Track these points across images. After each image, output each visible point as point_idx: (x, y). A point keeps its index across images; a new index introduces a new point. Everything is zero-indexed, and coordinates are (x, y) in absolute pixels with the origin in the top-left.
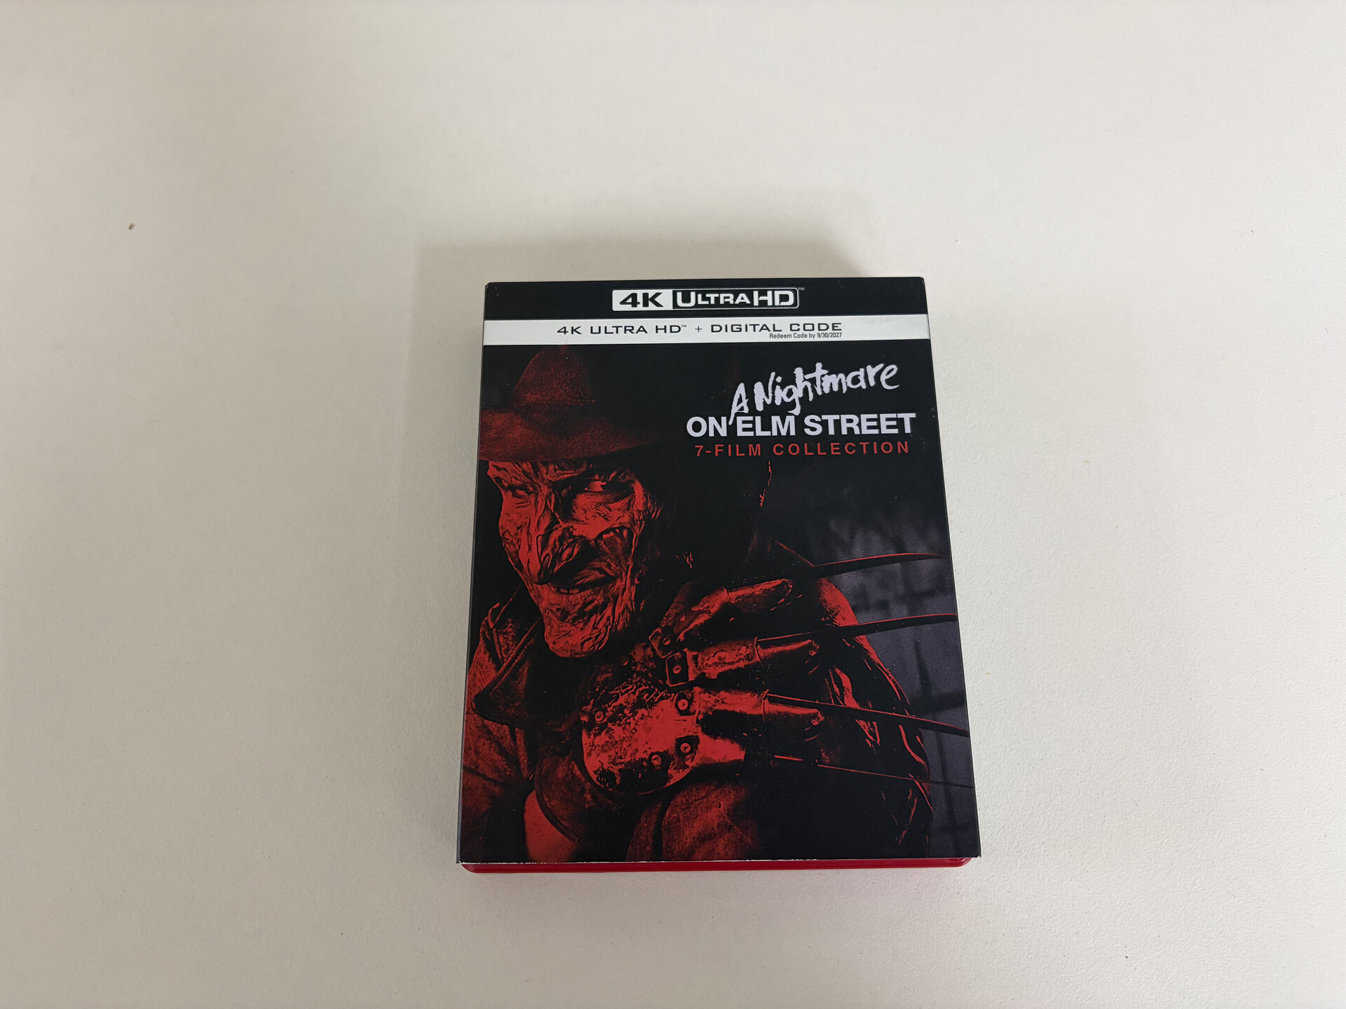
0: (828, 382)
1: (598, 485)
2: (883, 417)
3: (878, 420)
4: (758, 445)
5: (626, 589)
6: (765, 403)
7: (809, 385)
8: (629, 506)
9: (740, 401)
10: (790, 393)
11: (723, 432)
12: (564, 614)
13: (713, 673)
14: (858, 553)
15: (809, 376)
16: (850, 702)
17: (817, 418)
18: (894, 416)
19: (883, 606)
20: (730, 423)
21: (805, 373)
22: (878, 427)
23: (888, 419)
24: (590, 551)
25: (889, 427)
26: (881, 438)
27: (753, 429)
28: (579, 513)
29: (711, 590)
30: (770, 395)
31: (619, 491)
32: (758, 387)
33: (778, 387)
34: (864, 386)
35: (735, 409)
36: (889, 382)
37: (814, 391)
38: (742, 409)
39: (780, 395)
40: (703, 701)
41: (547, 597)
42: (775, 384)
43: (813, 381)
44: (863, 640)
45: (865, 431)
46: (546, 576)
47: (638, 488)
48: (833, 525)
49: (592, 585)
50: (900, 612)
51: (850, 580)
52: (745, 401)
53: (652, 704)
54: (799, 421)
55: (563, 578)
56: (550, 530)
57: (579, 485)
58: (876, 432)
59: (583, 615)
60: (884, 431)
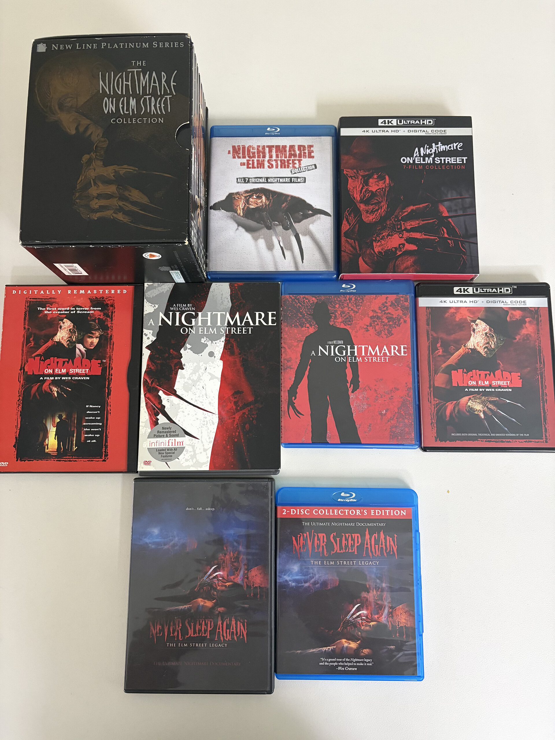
0: (442, 148)
1: (375, 176)
2: (458, 158)
3: (456, 159)
4: (422, 166)
5: (384, 206)
6: (423, 153)
7: (436, 148)
8: (385, 182)
9: (416, 153)
10: (431, 151)
11: (411, 162)
12: (367, 212)
13: (409, 228)
14: (449, 197)
15: (436, 146)
16: (446, 235)
17: (439, 158)
18: (461, 158)
19: (456, 211)
20: (414, 159)
21: (435, 145)
22: (456, 161)
23: (459, 159)
24: (374, 195)
25: (459, 161)
26: (457, 164)
27: (420, 161)
28: (370, 184)
29: (408, 206)
30: (425, 151)
31: (381, 178)
32: (422, 149)
33: (427, 149)
34: (453, 149)
35: (415, 155)
36: (460, 148)
37: (438, 150)
38: (417, 155)
39: (428, 151)
40: (406, 235)
41: (362, 207)
42: (427, 148)
43: (438, 147)
44: (450, 220)
45: (452, 162)
46: (362, 201)
47: (387, 177)
48: (442, 189)
49: (375, 204)
50: (460, 213)
51: (446, 203)
52: (418, 153)
53: (392, 235)
54: (434, 159)
55: (366, 202)
56: (362, 189)
57: (370, 176)
58: (456, 162)
59: (372, 212)
60: (458, 162)
